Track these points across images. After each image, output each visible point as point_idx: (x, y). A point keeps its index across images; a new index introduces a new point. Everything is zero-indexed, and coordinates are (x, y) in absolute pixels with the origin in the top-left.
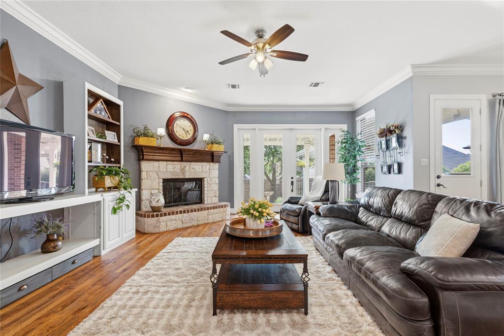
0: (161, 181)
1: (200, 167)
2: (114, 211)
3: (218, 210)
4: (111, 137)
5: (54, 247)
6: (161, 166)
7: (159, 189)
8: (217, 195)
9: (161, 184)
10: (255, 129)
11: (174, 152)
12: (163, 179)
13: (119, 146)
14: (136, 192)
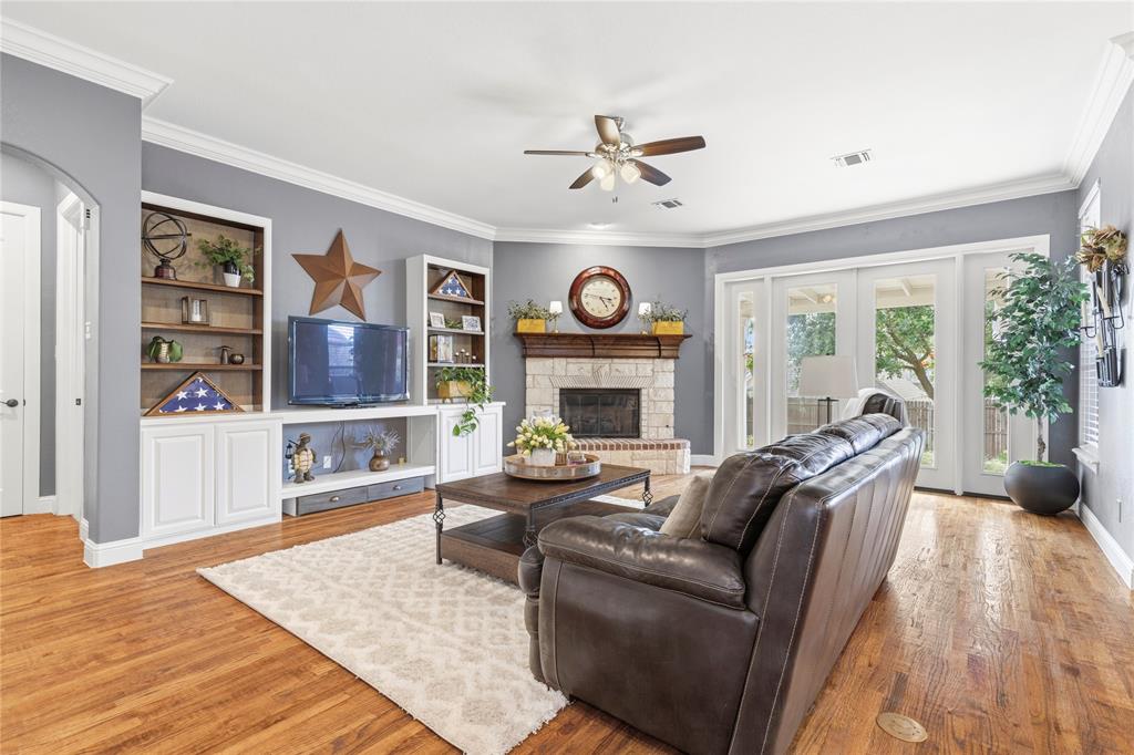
0: (557, 391)
1: (633, 367)
2: (457, 431)
3: (655, 452)
4: (470, 324)
5: (378, 466)
6: (557, 366)
7: (552, 406)
8: (672, 423)
9: (557, 397)
10: (762, 279)
11: (579, 342)
12: (561, 390)
13: (483, 336)
14: (504, 407)
